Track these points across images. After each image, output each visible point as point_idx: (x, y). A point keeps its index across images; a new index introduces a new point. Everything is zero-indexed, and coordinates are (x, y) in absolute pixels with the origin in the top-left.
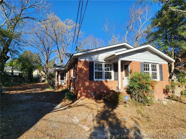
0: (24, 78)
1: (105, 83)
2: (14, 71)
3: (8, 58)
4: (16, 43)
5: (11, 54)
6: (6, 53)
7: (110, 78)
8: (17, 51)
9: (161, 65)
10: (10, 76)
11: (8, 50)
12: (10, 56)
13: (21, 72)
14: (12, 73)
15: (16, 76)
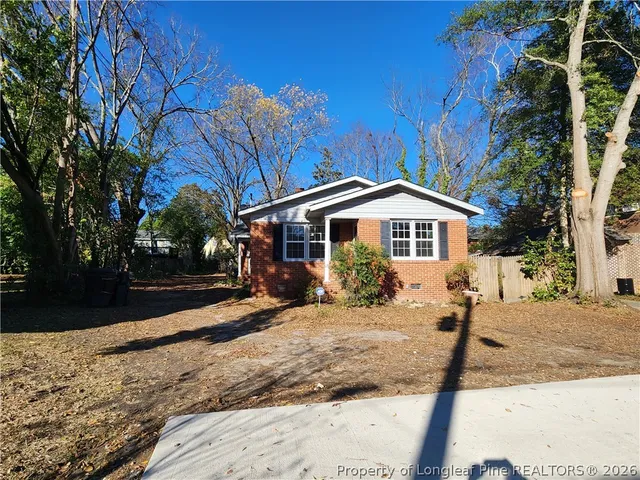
0: (181, 260)
1: (308, 266)
2: (159, 244)
3: (143, 213)
4: (156, 177)
5: (147, 205)
6: (138, 202)
7: (322, 255)
8: (160, 195)
9: (445, 223)
10: (149, 255)
11: (142, 194)
12: (146, 208)
13: (174, 246)
14: (155, 249)
15: (163, 256)
